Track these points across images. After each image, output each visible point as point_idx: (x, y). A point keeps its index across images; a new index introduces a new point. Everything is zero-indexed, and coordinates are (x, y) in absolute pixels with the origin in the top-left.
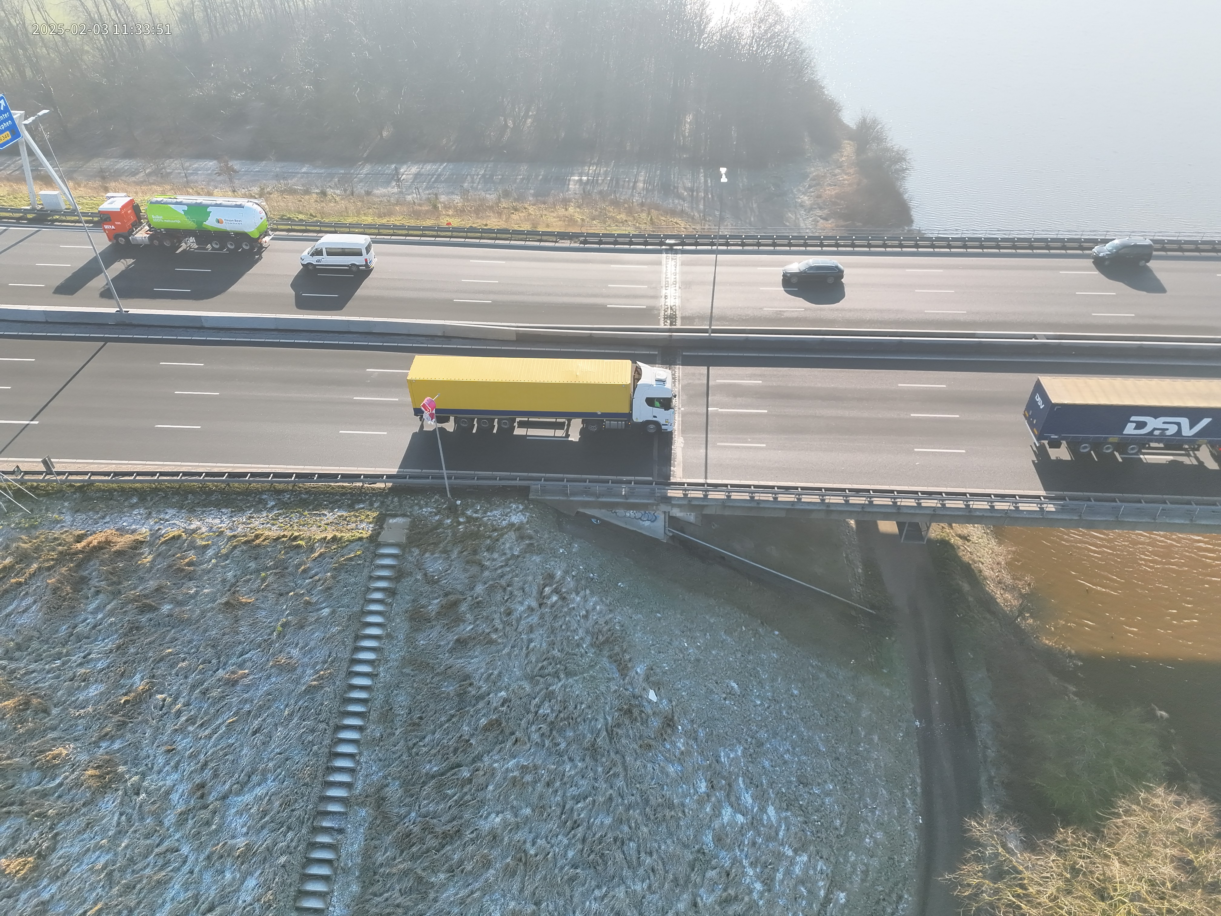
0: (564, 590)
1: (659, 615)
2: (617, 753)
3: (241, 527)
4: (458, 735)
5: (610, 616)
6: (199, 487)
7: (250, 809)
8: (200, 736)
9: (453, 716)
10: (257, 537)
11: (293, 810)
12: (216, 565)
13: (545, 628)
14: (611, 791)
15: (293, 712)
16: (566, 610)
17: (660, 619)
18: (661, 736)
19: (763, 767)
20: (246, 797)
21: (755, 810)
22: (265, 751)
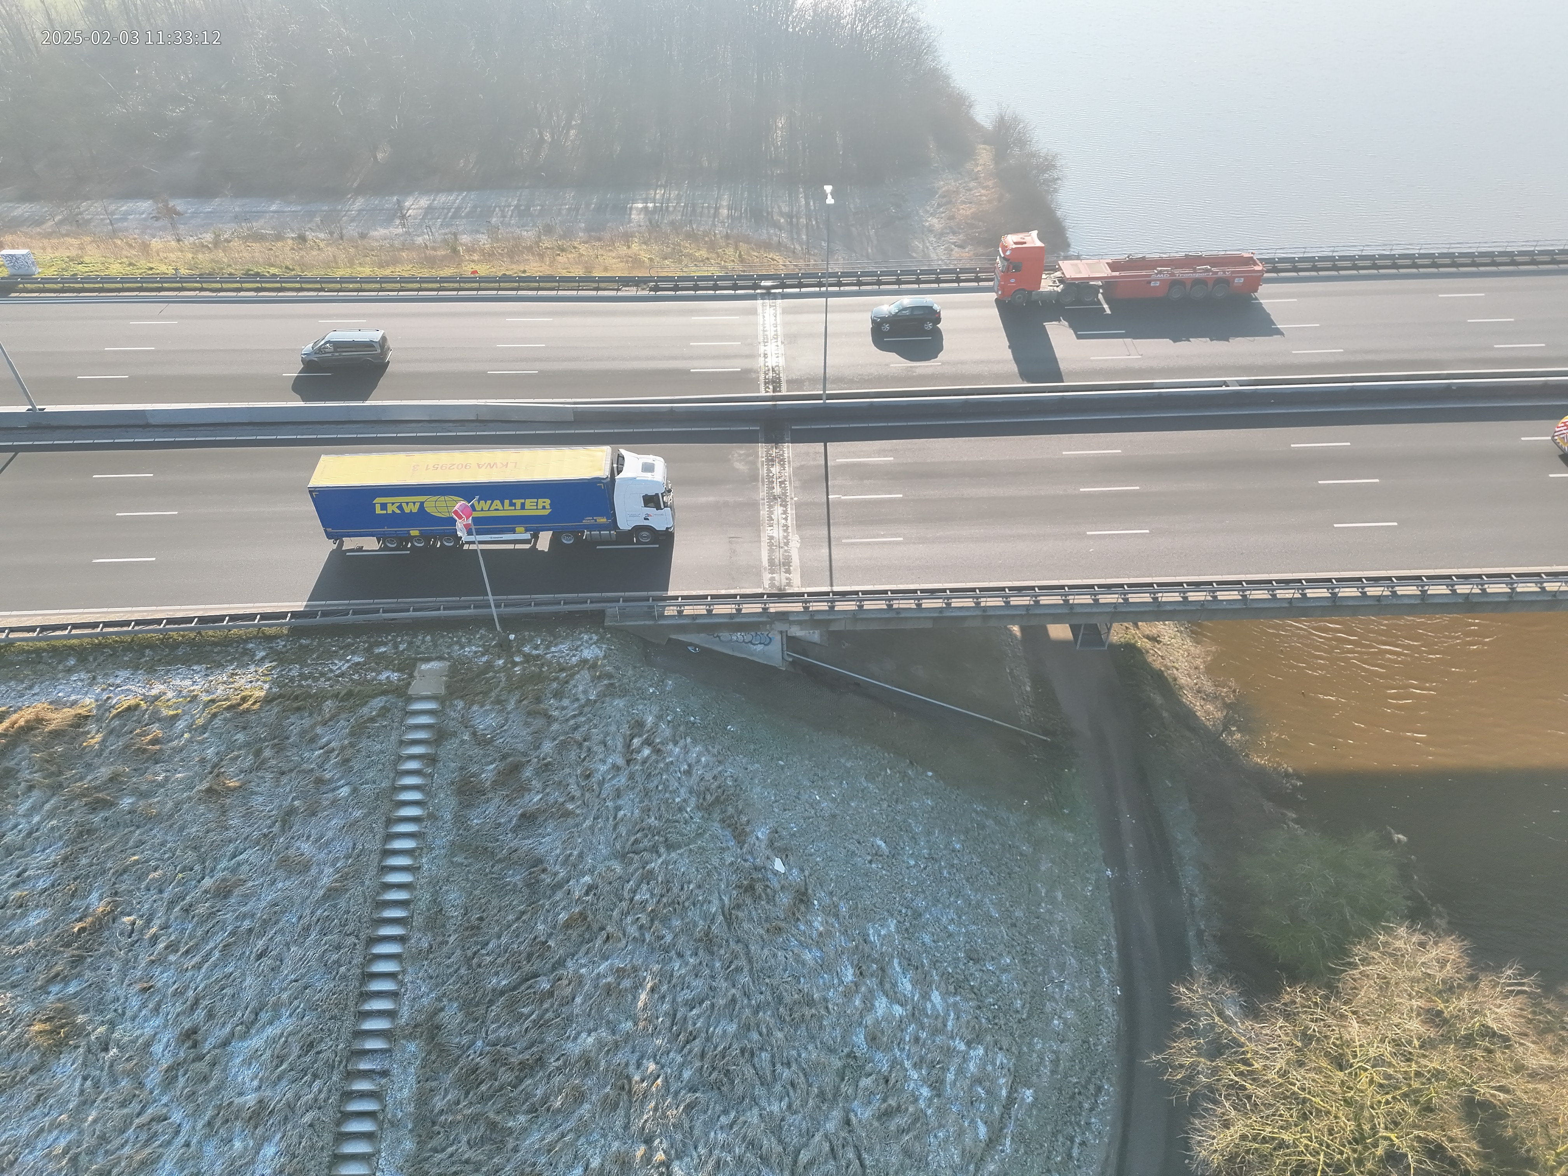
0: (658, 741)
1: (781, 763)
2: (738, 942)
3: (221, 687)
4: (532, 936)
5: (720, 769)
6: (159, 639)
7: (261, 1055)
8: (185, 966)
9: (523, 913)
10: (244, 699)
11: (318, 1053)
12: (190, 741)
13: (637, 790)
14: (734, 991)
15: (310, 925)
16: (662, 765)
17: (782, 768)
18: (793, 916)
19: (923, 943)
20: (254, 1040)
21: (916, 999)
22: (275, 979)
